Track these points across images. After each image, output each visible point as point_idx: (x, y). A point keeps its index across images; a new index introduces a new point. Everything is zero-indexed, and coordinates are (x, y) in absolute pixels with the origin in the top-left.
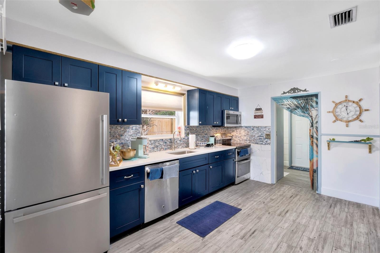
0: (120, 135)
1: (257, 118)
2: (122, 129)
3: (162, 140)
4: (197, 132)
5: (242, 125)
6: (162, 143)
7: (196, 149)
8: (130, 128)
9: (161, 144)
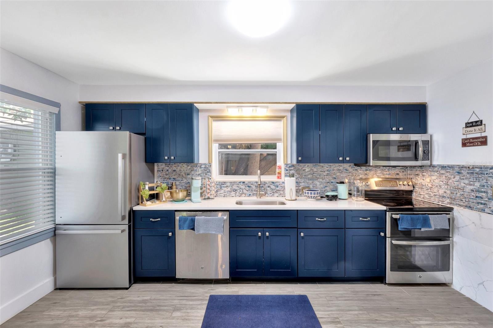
0: (186, 174)
1: (469, 144)
2: (189, 168)
3: (244, 182)
4: (313, 174)
5: (435, 163)
6: (243, 187)
7: (296, 200)
8: (198, 166)
9: (241, 187)
